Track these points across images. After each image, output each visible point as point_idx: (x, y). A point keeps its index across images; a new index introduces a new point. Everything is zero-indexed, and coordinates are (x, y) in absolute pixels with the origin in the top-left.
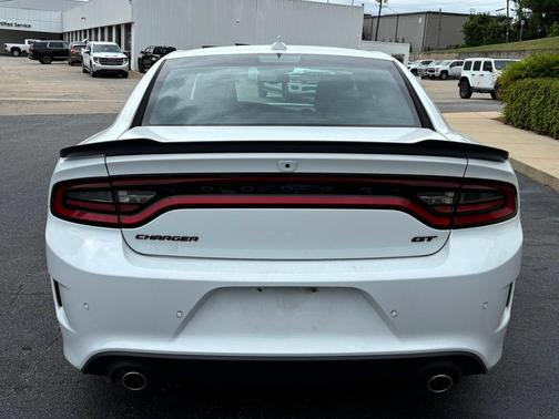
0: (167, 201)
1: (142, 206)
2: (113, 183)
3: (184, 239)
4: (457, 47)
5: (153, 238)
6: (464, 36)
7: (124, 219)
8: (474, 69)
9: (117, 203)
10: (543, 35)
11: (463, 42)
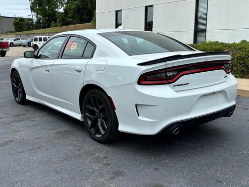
0: (181, 73)
1: (174, 76)
2: (166, 70)
3: (185, 84)
4: (11, 32)
5: (178, 85)
6: (14, 27)
7: (170, 81)
8: (39, 41)
9: (167, 76)
10: (49, 26)
11: (13, 30)
